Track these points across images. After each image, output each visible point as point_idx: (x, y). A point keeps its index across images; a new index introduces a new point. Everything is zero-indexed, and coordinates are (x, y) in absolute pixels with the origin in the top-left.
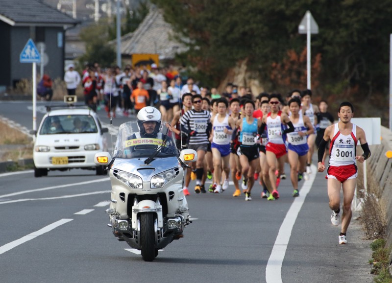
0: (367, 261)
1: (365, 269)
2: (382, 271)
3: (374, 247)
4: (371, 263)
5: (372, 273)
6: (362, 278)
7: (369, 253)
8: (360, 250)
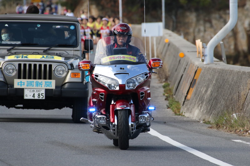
0: (162, 94)
1: (161, 98)
2: (170, 99)
3: (164, 87)
4: (164, 95)
5: (166, 99)
6: (161, 102)
7: (162, 90)
8: (157, 88)
